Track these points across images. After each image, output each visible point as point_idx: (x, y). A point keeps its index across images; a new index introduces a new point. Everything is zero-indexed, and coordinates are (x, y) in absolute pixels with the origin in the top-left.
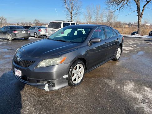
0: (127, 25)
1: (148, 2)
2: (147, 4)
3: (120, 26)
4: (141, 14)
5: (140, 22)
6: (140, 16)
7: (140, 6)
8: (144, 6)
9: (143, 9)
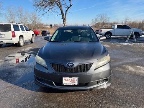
0: (49, 27)
1: (69, 8)
2: (68, 9)
3: (44, 27)
4: (65, 17)
5: (65, 24)
6: (65, 19)
7: (63, 10)
8: (66, 11)
9: (66, 14)
